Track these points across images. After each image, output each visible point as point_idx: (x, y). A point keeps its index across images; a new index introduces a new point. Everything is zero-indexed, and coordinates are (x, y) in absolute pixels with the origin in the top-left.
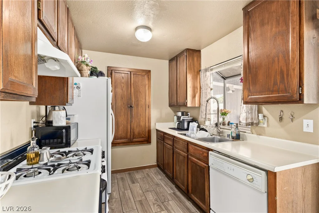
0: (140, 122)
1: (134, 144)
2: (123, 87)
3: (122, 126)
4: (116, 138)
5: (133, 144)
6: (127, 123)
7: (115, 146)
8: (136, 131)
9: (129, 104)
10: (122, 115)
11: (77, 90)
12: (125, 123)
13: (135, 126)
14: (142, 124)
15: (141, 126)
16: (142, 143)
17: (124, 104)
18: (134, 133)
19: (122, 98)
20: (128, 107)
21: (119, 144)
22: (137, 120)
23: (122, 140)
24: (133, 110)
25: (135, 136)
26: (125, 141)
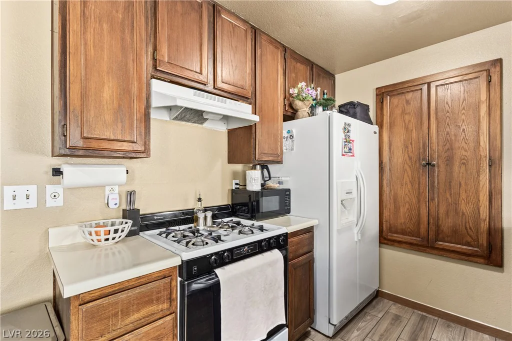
0: (457, 204)
1: (441, 255)
2: (410, 121)
3: (407, 206)
4: (393, 229)
5: (436, 252)
6: (419, 201)
7: (392, 245)
8: (447, 224)
9: (424, 159)
10: (406, 184)
11: (290, 140)
12: (414, 201)
13: (442, 210)
14: (466, 208)
15: (463, 214)
16: (464, 257)
17: (410, 158)
18: (438, 226)
19: (407, 147)
20: (420, 164)
21: (400, 242)
22: (448, 196)
23: (405, 237)
24: (434, 172)
25: (441, 236)
26: (415, 242)
